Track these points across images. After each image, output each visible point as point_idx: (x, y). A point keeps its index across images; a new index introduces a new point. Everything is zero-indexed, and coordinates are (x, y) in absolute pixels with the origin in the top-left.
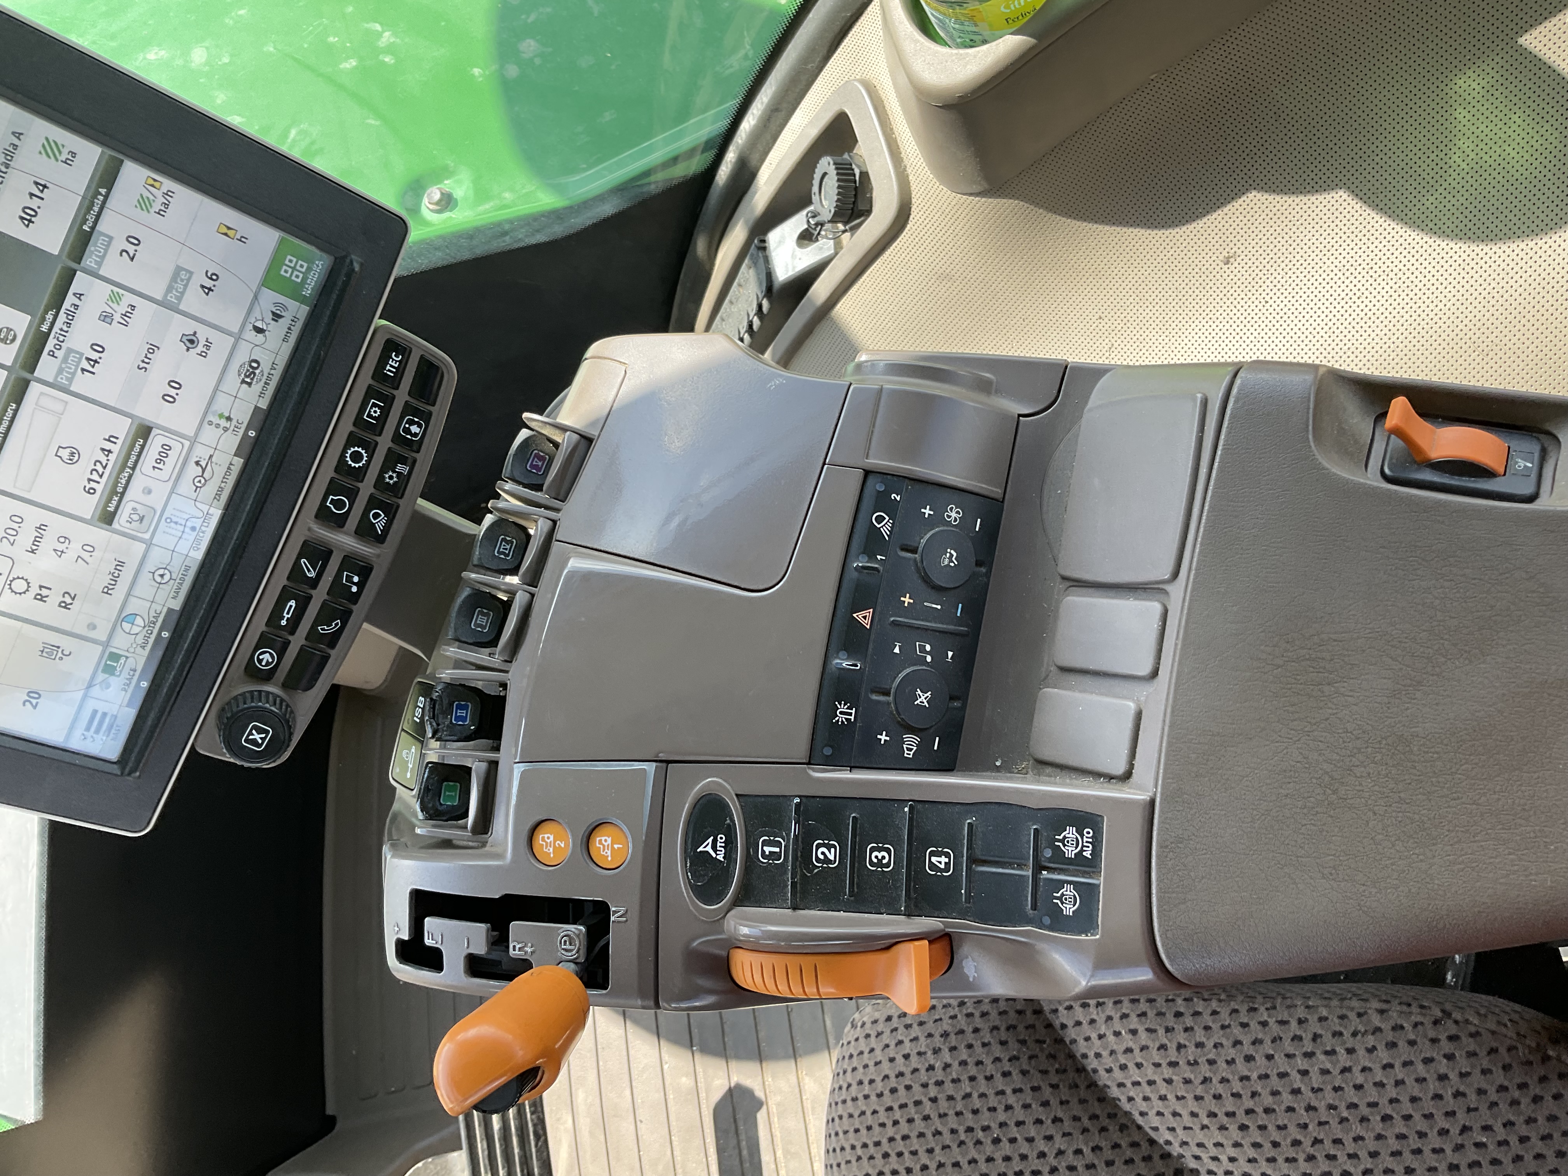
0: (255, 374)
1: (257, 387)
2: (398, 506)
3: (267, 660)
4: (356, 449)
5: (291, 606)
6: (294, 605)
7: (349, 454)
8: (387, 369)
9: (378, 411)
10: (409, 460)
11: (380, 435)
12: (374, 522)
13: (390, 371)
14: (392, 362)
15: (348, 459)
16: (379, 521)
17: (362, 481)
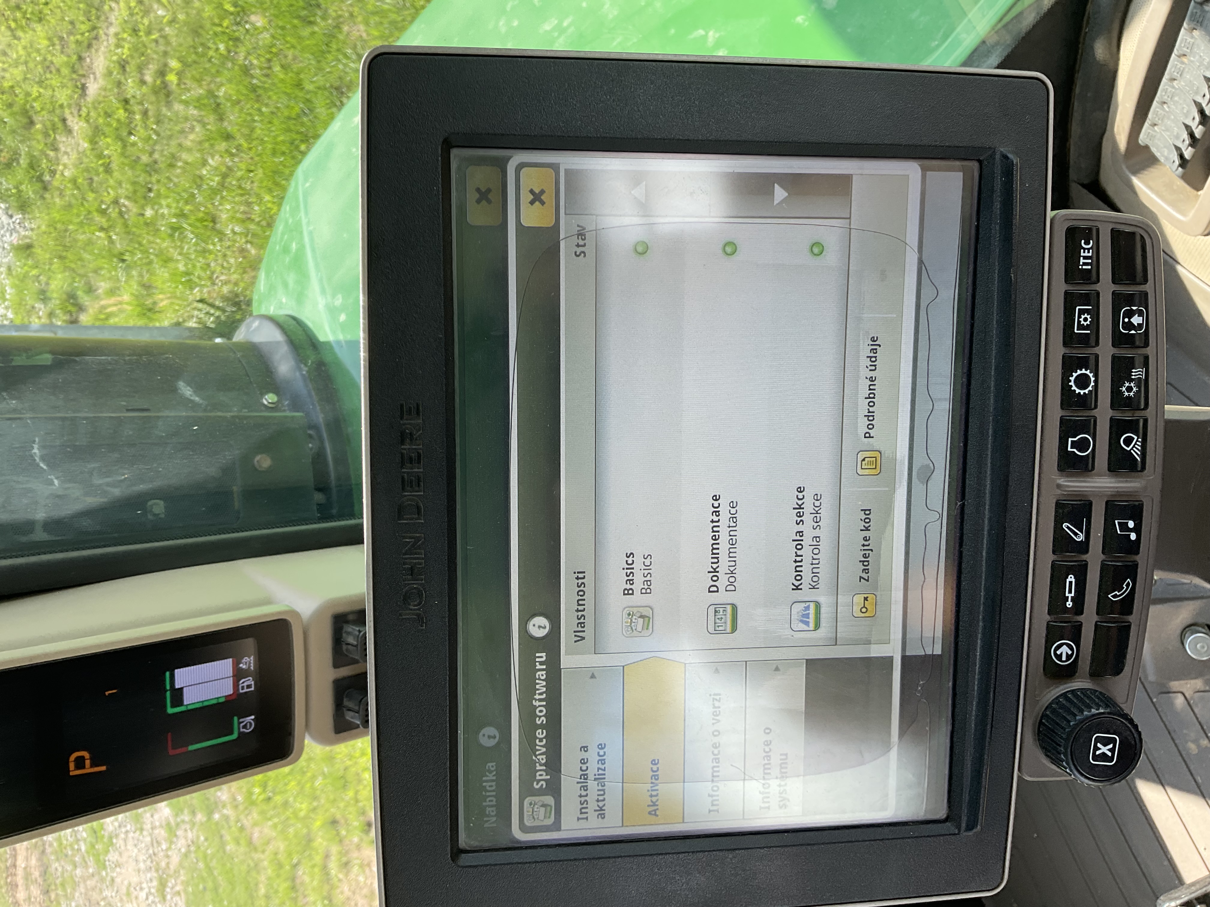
2: (1146, 421)
3: (1067, 653)
4: (1079, 372)
5: (1071, 583)
6: (1073, 580)
7: (1073, 381)
8: (1081, 263)
9: (1088, 317)
10: (1139, 361)
11: (1097, 343)
12: (1128, 449)
13: (1084, 264)
14: (1084, 252)
15: (1074, 388)
16: (1134, 446)
17: (1096, 407)
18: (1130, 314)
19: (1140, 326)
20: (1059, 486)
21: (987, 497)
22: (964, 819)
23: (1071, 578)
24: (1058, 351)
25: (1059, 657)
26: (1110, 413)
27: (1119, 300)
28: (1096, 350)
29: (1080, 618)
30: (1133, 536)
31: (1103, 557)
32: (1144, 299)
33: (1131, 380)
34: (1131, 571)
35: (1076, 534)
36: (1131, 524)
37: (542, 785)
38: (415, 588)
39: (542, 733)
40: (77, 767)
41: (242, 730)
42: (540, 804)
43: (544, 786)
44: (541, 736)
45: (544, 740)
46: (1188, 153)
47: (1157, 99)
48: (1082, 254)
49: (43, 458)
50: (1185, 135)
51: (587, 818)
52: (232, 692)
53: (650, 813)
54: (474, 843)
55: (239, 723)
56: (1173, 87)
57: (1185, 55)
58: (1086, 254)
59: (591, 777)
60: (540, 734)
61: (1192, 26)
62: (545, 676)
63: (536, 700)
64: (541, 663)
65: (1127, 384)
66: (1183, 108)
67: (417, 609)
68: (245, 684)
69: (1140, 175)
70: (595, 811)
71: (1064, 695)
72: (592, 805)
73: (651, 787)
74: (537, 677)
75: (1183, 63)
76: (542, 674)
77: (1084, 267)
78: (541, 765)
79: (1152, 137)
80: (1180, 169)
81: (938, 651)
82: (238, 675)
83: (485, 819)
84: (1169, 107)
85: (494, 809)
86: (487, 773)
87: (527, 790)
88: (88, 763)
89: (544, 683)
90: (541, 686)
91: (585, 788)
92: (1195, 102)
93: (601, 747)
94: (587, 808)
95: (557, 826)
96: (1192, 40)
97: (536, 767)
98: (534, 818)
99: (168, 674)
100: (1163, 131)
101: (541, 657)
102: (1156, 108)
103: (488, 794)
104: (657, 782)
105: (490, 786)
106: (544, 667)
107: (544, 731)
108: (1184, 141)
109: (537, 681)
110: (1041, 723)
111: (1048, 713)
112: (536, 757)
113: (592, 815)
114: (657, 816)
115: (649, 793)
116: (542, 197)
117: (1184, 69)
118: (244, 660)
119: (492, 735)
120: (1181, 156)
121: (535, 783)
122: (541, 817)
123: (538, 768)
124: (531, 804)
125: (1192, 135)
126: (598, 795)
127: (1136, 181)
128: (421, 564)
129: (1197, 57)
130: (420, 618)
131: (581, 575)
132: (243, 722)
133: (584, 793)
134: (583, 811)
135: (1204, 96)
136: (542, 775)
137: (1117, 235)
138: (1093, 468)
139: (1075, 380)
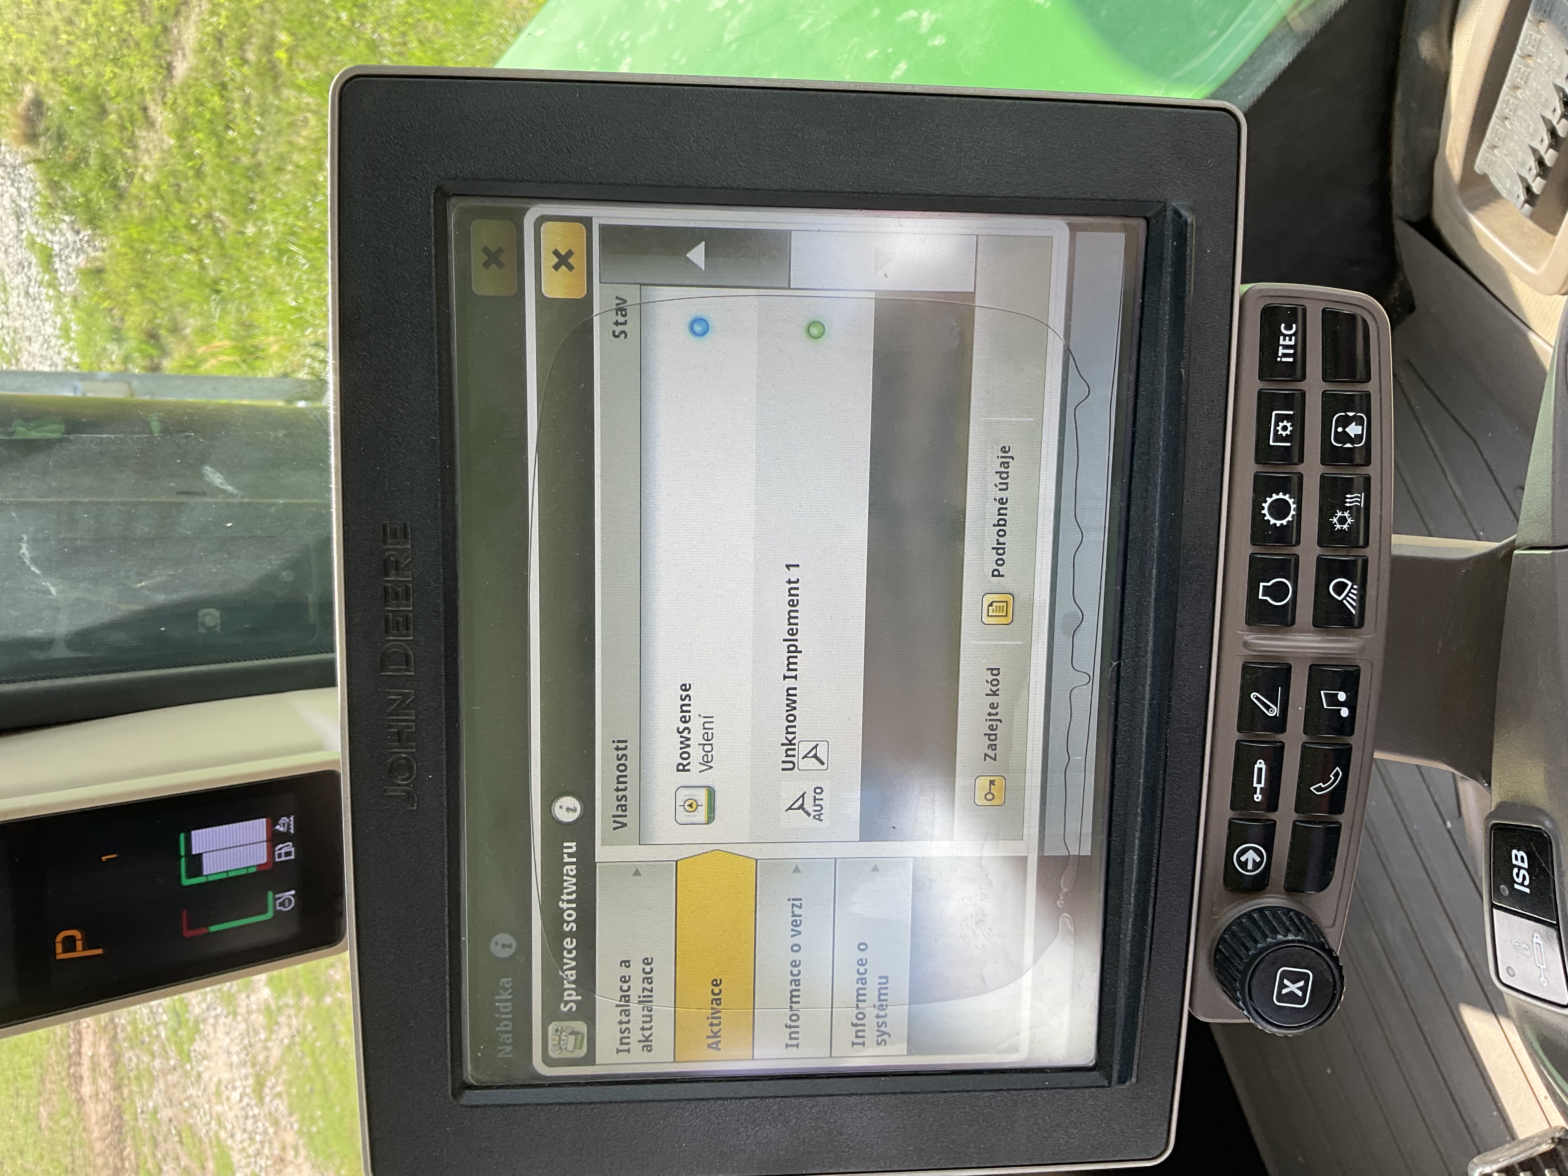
2: (1365, 562)
3: (1254, 860)
4: (1275, 497)
5: (1260, 770)
6: (1263, 766)
7: (1266, 509)
8: (1280, 354)
9: (1289, 425)
10: (1359, 483)
11: (1301, 460)
12: (1340, 598)
13: (1285, 355)
14: (1284, 340)
15: (1268, 517)
16: (1347, 595)
17: (1298, 542)
18: (1345, 422)
19: (1359, 437)
20: (1246, 645)
21: (1150, 656)
22: (1116, 1067)
23: (1261, 764)
24: (1248, 468)
25: (1244, 865)
26: (1318, 551)
27: (1331, 403)
28: (1300, 468)
29: (1273, 816)
30: (1345, 712)
31: (1304, 738)
32: (1364, 403)
33: (1344, 509)
34: (1343, 757)
35: (1268, 707)
36: (1342, 696)
37: (571, 1007)
38: (404, 758)
39: (572, 943)
40: (65, 950)
41: (278, 908)
42: (569, 1031)
43: (574, 1009)
44: (569, 947)
45: (574, 952)
46: (1537, 185)
47: (1496, 113)
48: (1281, 342)
49: (34, 561)
50: (1532, 163)
51: (628, 1051)
52: (265, 861)
53: (709, 1046)
54: (485, 1078)
55: (275, 900)
56: (1517, 98)
57: (1529, 56)
58: (1287, 342)
59: (634, 998)
60: (569, 943)
61: (1538, 17)
62: (575, 872)
63: (563, 901)
64: (570, 855)
65: (1339, 514)
66: (1529, 126)
67: (407, 785)
68: (283, 851)
69: (1479, 212)
70: (639, 1041)
71: (1249, 915)
72: (636, 1035)
73: (712, 1014)
74: (565, 872)
75: (1527, 66)
76: (571, 869)
77: (1284, 359)
78: (569, 983)
79: (1491, 164)
80: (1527, 206)
81: (1086, 851)
82: (274, 839)
83: (499, 1048)
84: (1511, 124)
85: (510, 1035)
86: (501, 991)
87: (551, 1014)
88: (79, 945)
89: (574, 880)
90: (570, 884)
91: (627, 1013)
92: (1543, 118)
93: (647, 962)
94: (629, 1038)
95: (590, 1059)
96: (1539, 37)
97: (563, 985)
98: (560, 1048)
99: (182, 836)
100: (1506, 155)
101: (571, 847)
102: (1496, 124)
103: (504, 1016)
104: (718, 1007)
105: (505, 1007)
106: (574, 860)
107: (574, 940)
108: (1530, 169)
109: (565, 878)
110: (1218, 950)
111: (1226, 936)
112: (563, 972)
113: (636, 1047)
114: (719, 1050)
115: (709, 1021)
116: (570, 261)
117: (1529, 73)
118: (281, 821)
119: (508, 943)
120: (1528, 190)
121: (562, 1005)
122: (570, 1047)
123: (567, 986)
124: (557, 1030)
125: (1541, 162)
126: (644, 1022)
127: (1474, 220)
128: (409, 727)
129: (1545, 59)
130: (409, 796)
131: (621, 745)
132: (279, 898)
133: (625, 1019)
134: (624, 1041)
135: (1554, 110)
136: (571, 996)
137: (1330, 317)
138: (1293, 622)
139: (1269, 508)
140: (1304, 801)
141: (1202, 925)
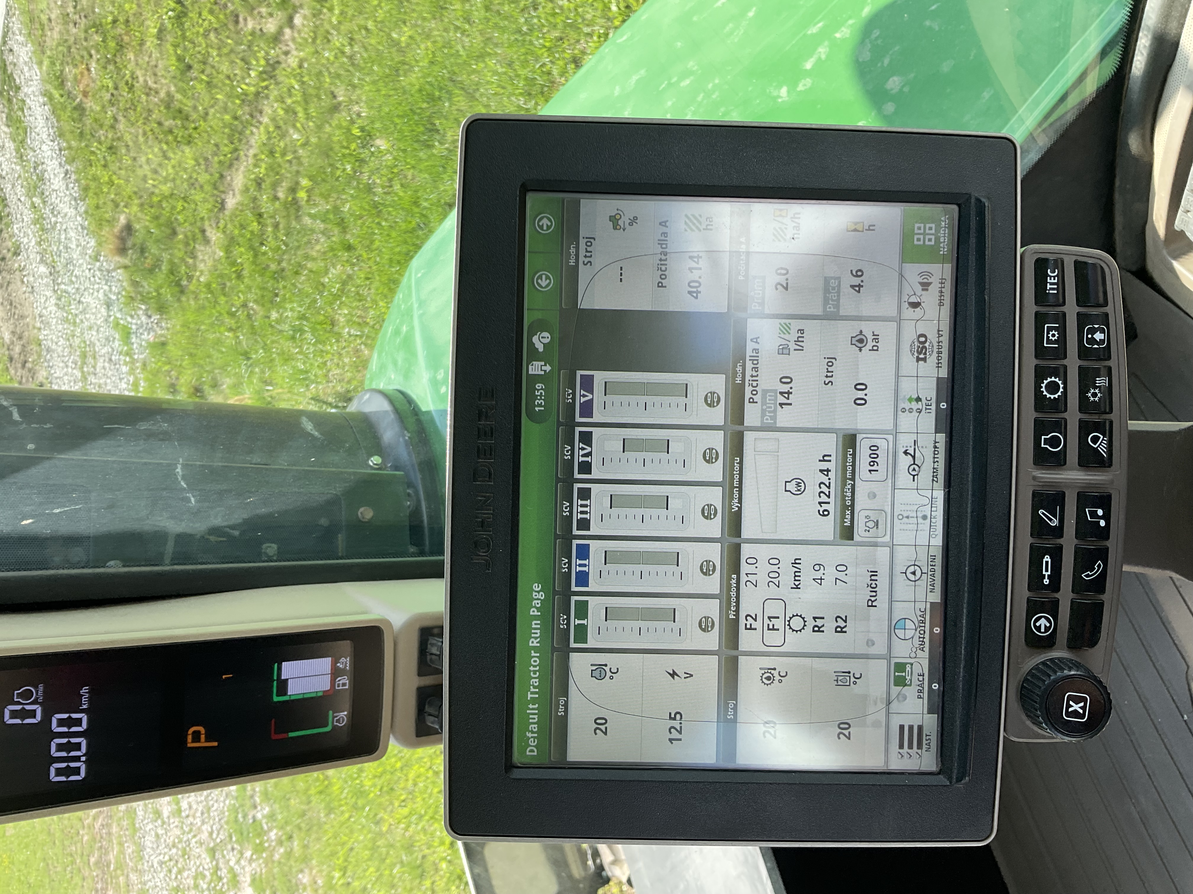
0: (925, 348)
1: (932, 359)
2: (1111, 423)
3: (1045, 626)
4: (1049, 380)
5: (1047, 562)
6: (1049, 560)
7: (1043, 387)
8: (1048, 288)
9: (1056, 333)
10: (1103, 371)
11: (1065, 356)
12: (1095, 446)
13: (1051, 289)
14: (1051, 279)
15: (1045, 393)
16: (1100, 444)
17: (1066, 410)
18: (1093, 331)
19: (1102, 341)
20: (1034, 478)
21: (970, 484)
22: (955, 772)
23: (1047, 558)
24: (1031, 362)
25: (1038, 629)
26: (1079, 415)
27: (1082, 320)
28: (1065, 362)
29: (1057, 595)
30: (1102, 523)
31: (1076, 541)
32: (1105, 319)
33: (1095, 387)
34: (1103, 554)
35: (1051, 520)
36: (1100, 512)
38: (484, 538)
40: (193, 741)
41: (335, 724)
48: (1049, 281)
49: (184, 478)
52: (329, 688)
54: (525, 761)
55: (334, 717)
58: (1052, 281)
65: (1092, 391)
67: (485, 556)
68: (341, 682)
69: (1181, 260)
71: (1043, 663)
77: (1051, 292)
82: (336, 673)
88: (203, 737)
99: (276, 665)
110: (1023, 686)
111: (1029, 677)
118: (341, 660)
127: (1175, 263)
128: (489, 518)
130: (487, 563)
132: (337, 717)
137: (1080, 267)
138: (1065, 463)
139: (1046, 386)
140: (1078, 585)
141: (1011, 672)
